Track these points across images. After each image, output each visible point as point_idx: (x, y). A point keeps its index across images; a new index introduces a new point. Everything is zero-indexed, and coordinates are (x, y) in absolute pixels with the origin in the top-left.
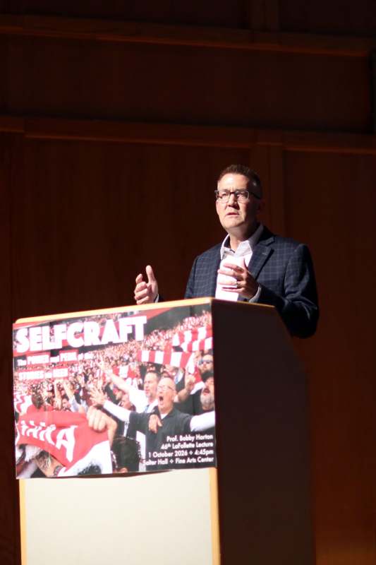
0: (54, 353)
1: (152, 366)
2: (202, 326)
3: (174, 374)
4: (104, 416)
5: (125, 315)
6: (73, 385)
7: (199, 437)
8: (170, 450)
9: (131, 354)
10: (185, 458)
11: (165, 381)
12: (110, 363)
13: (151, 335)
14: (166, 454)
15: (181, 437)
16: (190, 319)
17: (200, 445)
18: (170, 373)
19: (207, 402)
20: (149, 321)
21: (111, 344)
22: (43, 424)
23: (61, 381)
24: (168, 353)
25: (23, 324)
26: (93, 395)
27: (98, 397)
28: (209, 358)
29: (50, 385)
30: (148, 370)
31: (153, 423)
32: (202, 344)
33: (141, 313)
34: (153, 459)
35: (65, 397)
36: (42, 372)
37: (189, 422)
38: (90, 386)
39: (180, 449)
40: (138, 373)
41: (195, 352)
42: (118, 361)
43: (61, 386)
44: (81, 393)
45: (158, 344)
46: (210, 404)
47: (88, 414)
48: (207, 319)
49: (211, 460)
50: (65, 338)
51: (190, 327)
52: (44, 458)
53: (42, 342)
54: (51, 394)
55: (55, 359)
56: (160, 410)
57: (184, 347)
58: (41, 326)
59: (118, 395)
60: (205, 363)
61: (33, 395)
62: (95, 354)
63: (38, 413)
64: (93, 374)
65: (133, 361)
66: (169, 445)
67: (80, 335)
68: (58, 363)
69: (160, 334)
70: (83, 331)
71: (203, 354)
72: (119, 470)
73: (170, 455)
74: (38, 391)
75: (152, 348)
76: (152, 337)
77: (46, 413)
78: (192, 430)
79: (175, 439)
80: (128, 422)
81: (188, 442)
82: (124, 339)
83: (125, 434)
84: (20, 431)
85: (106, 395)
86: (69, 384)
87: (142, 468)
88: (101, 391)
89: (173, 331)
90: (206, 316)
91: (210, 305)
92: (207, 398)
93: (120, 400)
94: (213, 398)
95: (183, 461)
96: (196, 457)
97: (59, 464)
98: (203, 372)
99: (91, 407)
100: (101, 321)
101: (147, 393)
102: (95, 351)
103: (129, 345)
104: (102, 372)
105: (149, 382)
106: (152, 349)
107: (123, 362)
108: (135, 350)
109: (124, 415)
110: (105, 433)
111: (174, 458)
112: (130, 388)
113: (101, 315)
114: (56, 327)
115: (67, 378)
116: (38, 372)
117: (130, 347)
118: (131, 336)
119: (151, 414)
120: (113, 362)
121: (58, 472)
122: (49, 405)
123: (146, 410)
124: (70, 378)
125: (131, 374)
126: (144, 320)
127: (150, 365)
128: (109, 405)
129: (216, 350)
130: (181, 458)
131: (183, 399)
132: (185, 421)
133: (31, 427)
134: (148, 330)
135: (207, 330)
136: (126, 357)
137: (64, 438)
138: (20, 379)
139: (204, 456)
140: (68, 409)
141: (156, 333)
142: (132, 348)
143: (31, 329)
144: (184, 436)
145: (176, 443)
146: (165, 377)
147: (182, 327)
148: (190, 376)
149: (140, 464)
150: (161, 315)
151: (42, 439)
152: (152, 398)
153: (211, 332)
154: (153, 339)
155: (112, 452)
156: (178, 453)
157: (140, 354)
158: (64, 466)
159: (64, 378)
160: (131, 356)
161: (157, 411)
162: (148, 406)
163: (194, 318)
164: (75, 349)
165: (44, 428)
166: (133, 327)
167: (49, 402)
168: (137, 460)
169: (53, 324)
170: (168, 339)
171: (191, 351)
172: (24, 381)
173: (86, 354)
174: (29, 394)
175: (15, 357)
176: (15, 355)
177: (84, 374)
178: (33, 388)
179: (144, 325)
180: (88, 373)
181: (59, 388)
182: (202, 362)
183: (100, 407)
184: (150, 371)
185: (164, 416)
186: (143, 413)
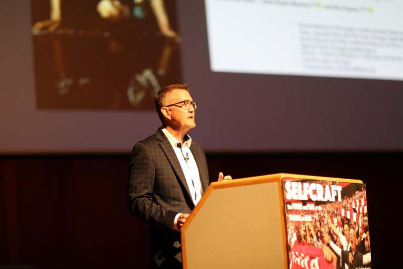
0: (304, 203)
2: (363, 197)
3: (355, 227)
4: (331, 252)
5: (334, 183)
6: (315, 227)
9: (337, 210)
11: (352, 231)
12: (329, 215)
13: (344, 199)
16: (358, 192)
18: (353, 226)
19: (367, 246)
20: (343, 189)
21: (328, 202)
22: (303, 255)
23: (309, 224)
24: (351, 212)
25: (289, 178)
26: (325, 236)
27: (327, 238)
28: (366, 218)
31: (351, 258)
32: (363, 209)
33: (340, 184)
35: (311, 236)
36: (299, 216)
37: (362, 258)
38: (323, 230)
40: (341, 224)
44: (319, 234)
45: (347, 206)
46: (368, 248)
47: (324, 249)
48: (364, 193)
51: (358, 197)
53: (298, 194)
55: (305, 208)
56: (352, 249)
57: (357, 209)
58: (298, 181)
62: (322, 208)
64: (323, 221)
65: (338, 215)
67: (315, 192)
68: (307, 210)
69: (348, 199)
70: (316, 190)
71: (364, 216)
75: (345, 207)
77: (304, 246)
78: (363, 264)
80: (341, 257)
82: (333, 200)
83: (341, 265)
84: (292, 259)
85: (330, 237)
86: (313, 227)
89: (352, 199)
90: (364, 191)
92: (367, 243)
93: (337, 241)
94: (370, 244)
98: (365, 227)
99: (325, 245)
100: (323, 184)
101: (346, 238)
102: (322, 205)
103: (336, 204)
105: (346, 230)
107: (334, 215)
108: (339, 208)
109: (339, 251)
110: (332, 264)
112: (338, 231)
113: (323, 181)
114: (304, 184)
115: (311, 222)
118: (336, 198)
119: (349, 252)
122: (305, 240)
124: (313, 223)
126: (339, 188)
127: (346, 219)
128: (332, 244)
129: (369, 214)
131: (359, 243)
132: (360, 258)
133: (297, 257)
134: (343, 195)
135: (365, 200)
136: (335, 212)
137: (314, 265)
140: (313, 245)
141: (346, 199)
142: (337, 206)
143: (292, 183)
144: (361, 267)
146: (352, 228)
147: (355, 196)
148: (360, 229)
150: (347, 186)
151: (303, 266)
152: (348, 241)
153: (366, 202)
154: (345, 202)
157: (341, 212)
160: (337, 212)
162: (347, 246)
164: (314, 202)
165: (303, 258)
166: (337, 191)
169: (303, 181)
170: (351, 204)
171: (359, 213)
172: (292, 222)
173: (319, 207)
174: (295, 232)
175: (286, 203)
176: (286, 201)
177: (319, 221)
178: (296, 227)
179: (342, 192)
180: (321, 220)
181: (308, 229)
182: (364, 221)
183: (328, 245)
184: (346, 223)
185: (353, 253)
186: (346, 251)
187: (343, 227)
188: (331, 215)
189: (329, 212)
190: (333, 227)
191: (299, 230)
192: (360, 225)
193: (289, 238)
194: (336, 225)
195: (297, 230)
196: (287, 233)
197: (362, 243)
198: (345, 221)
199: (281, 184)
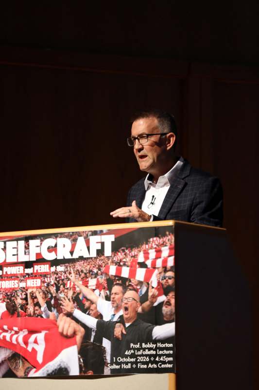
0: (28, 265)
1: (118, 280)
2: (166, 246)
3: (138, 287)
4: (74, 323)
5: (95, 233)
6: (46, 293)
7: (160, 345)
8: (132, 356)
9: (99, 268)
10: (147, 363)
11: (130, 294)
12: (80, 275)
13: (119, 252)
14: (129, 360)
15: (143, 344)
16: (155, 239)
17: (161, 352)
18: (135, 286)
19: (169, 313)
21: (81, 258)
22: (16, 329)
23: (34, 290)
24: (133, 268)
26: (64, 304)
27: (68, 305)
28: (170, 274)
29: (24, 293)
30: (115, 283)
31: (118, 331)
32: (165, 261)
33: (110, 232)
34: (117, 363)
35: (37, 304)
36: (16, 281)
37: (151, 330)
38: (62, 295)
39: (142, 355)
40: (106, 285)
41: (158, 268)
42: (88, 274)
43: (34, 295)
44: (53, 302)
45: (124, 260)
46: (171, 315)
47: (59, 320)
48: (170, 239)
49: (170, 366)
50: (39, 252)
51: (154, 246)
52: (16, 360)
53: (17, 255)
54: (24, 302)
55: (29, 271)
56: (124, 319)
57: (149, 263)
58: (17, 239)
59: (87, 304)
60: (167, 279)
61: (7, 303)
62: (67, 268)
63: (11, 319)
64: (64, 285)
65: (102, 275)
66: (132, 351)
67: (53, 249)
68: (32, 274)
69: (127, 251)
70: (56, 245)
71: (165, 270)
72: (85, 372)
73: (133, 360)
74: (13, 298)
75: (119, 263)
76: (119, 254)
78: (154, 338)
79: (138, 346)
80: (95, 329)
81: (150, 349)
82: (93, 254)
83: (92, 340)
85: (76, 304)
86: (41, 294)
87: (107, 371)
88: (71, 300)
89: (139, 249)
90: (169, 237)
91: (174, 227)
92: (169, 309)
93: (89, 308)
94: (174, 311)
95: (145, 366)
96: (156, 363)
97: (30, 366)
98: (165, 286)
99: (61, 314)
100: (73, 237)
101: (113, 303)
102: (67, 264)
103: (98, 260)
104: (72, 283)
105: (115, 294)
106: (119, 265)
107: (92, 275)
108: (104, 265)
109: (91, 322)
110: (74, 338)
111: (136, 363)
112: (95, 295)
113: (73, 233)
114: (31, 242)
115: (40, 288)
116: (13, 281)
117: (99, 262)
118: (100, 252)
119: (117, 322)
120: (83, 275)
121: (28, 373)
122: (22, 311)
123: (112, 318)
124: (43, 288)
125: (99, 286)
126: (112, 238)
127: (117, 278)
128: (78, 313)
130: (143, 363)
131: (147, 310)
132: (147, 330)
133: (4, 331)
134: (116, 248)
135: (170, 249)
136: (95, 271)
137: (36, 342)
139: (164, 363)
141: (123, 251)
142: (100, 263)
143: (7, 243)
144: (146, 344)
145: (138, 350)
146: (130, 290)
147: (147, 246)
148: (153, 289)
149: (105, 367)
150: (127, 234)
151: (14, 342)
152: (117, 308)
153: (173, 251)
155: (80, 356)
156: (140, 359)
157: (108, 268)
158: (35, 367)
159: (37, 288)
160: (100, 270)
161: (122, 320)
162: (114, 315)
163: (158, 238)
164: (48, 261)
165: (16, 333)
166: (103, 244)
167: (22, 309)
168: (103, 363)
170: (134, 257)
171: (155, 268)
173: (59, 267)
177: (56, 284)
179: (112, 242)
180: (59, 284)
182: (164, 278)
183: (70, 315)
185: (128, 324)
186: (110, 321)
187: (110, 289)
192: (155, 284)
194: (93, 287)
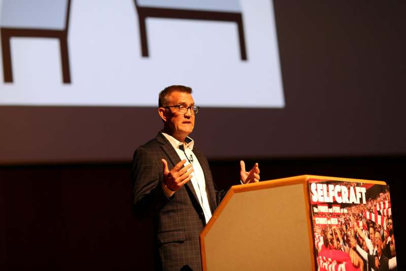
0: (330, 205)
1: (371, 223)
2: (386, 199)
3: (379, 230)
4: (358, 256)
5: (358, 185)
6: (341, 230)
11: (377, 234)
13: (369, 201)
16: (382, 194)
20: (367, 191)
21: (353, 204)
22: (330, 260)
23: (335, 227)
24: (376, 215)
25: (314, 180)
26: (351, 240)
27: (353, 241)
28: (390, 221)
29: (331, 229)
31: (377, 263)
32: (387, 211)
33: (364, 185)
35: (338, 240)
36: (326, 219)
37: (388, 263)
38: (349, 233)
40: (367, 227)
42: (358, 217)
43: (336, 231)
44: (345, 238)
45: (372, 208)
46: (394, 251)
47: (350, 253)
48: (388, 194)
50: (334, 195)
51: (382, 199)
53: (323, 196)
54: (332, 237)
55: (331, 211)
56: (378, 253)
57: (381, 212)
58: (323, 183)
59: (361, 240)
62: (348, 210)
63: (326, 252)
64: (349, 224)
65: (364, 218)
68: (333, 213)
69: (372, 201)
70: (341, 192)
71: (388, 219)
74: (326, 234)
75: (370, 210)
77: (331, 251)
78: (389, 268)
80: (368, 262)
82: (358, 202)
84: (320, 264)
85: (356, 241)
86: (339, 231)
88: (353, 237)
89: (377, 201)
91: (388, 187)
92: (392, 247)
93: (363, 245)
94: (395, 249)
98: (389, 230)
99: (351, 249)
100: (348, 186)
101: (372, 242)
102: (348, 208)
103: (361, 206)
105: (371, 234)
107: (360, 217)
108: (364, 211)
109: (365, 255)
110: (359, 269)
112: (363, 234)
113: (348, 182)
114: (330, 186)
115: (337, 225)
118: (361, 200)
122: (332, 245)
124: (339, 226)
126: (364, 190)
128: (358, 248)
129: (393, 217)
131: (385, 247)
132: (386, 263)
133: (324, 261)
134: (367, 198)
135: (389, 202)
138: (317, 223)
140: (340, 249)
142: (362, 208)
143: (317, 185)
146: (377, 231)
147: (379, 198)
148: (385, 232)
150: (371, 188)
152: (374, 245)
153: (390, 204)
154: (370, 204)
157: (366, 214)
160: (362, 214)
161: (377, 255)
162: (373, 250)
164: (339, 204)
165: (331, 263)
166: (361, 193)
167: (331, 243)
169: (328, 183)
170: (375, 206)
171: (384, 216)
172: (319, 225)
173: (344, 209)
174: (322, 235)
175: (312, 205)
176: (312, 203)
177: (345, 224)
178: (323, 231)
179: (365, 193)
180: (347, 223)
181: (335, 233)
182: (388, 223)
183: (355, 249)
184: (371, 226)
185: (380, 258)
186: (372, 255)
187: (369, 230)
188: (356, 218)
189: (354, 215)
190: (359, 231)
191: (326, 233)
192: (385, 228)
193: (316, 242)
194: (362, 228)
195: (324, 234)
196: (314, 237)
197: (388, 246)
198: (370, 225)
199: (306, 186)
